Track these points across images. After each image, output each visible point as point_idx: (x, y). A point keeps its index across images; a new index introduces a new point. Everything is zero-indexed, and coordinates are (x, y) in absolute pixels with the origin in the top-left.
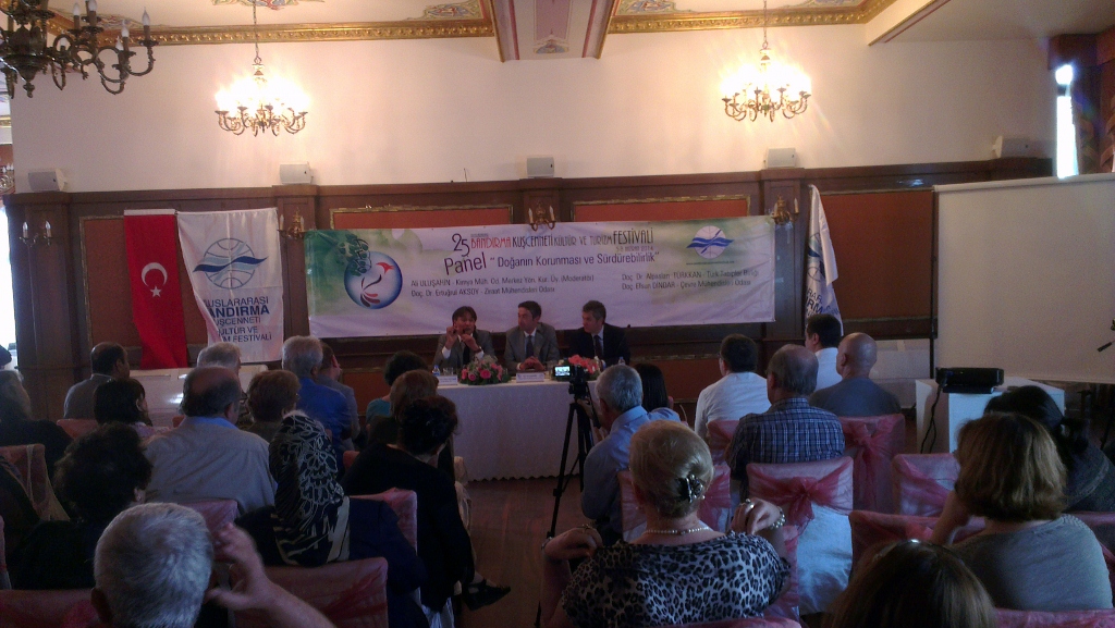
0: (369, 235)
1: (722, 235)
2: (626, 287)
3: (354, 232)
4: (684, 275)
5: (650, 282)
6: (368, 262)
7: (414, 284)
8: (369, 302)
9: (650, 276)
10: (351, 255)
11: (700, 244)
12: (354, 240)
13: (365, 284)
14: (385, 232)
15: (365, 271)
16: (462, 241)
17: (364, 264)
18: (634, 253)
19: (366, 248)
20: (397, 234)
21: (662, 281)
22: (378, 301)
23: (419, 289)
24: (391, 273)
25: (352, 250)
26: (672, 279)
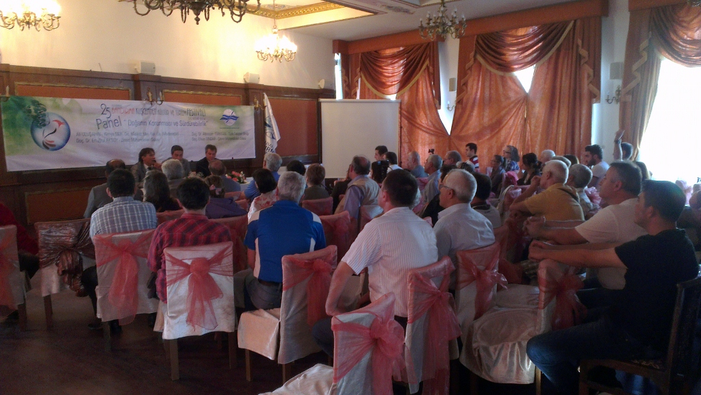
0: (47, 102)
1: (234, 114)
2: (194, 139)
3: (37, 98)
4: (219, 134)
5: (204, 137)
6: (47, 119)
7: (78, 134)
8: (47, 146)
9: (205, 134)
10: (35, 114)
11: (226, 118)
12: (37, 104)
13: (46, 134)
14: (58, 100)
15: (45, 125)
16: (107, 109)
17: (44, 120)
18: (197, 121)
19: (45, 110)
20: (65, 101)
21: (209, 136)
22: (54, 145)
23: (81, 138)
24: (63, 126)
25: (36, 111)
26: (214, 135)
